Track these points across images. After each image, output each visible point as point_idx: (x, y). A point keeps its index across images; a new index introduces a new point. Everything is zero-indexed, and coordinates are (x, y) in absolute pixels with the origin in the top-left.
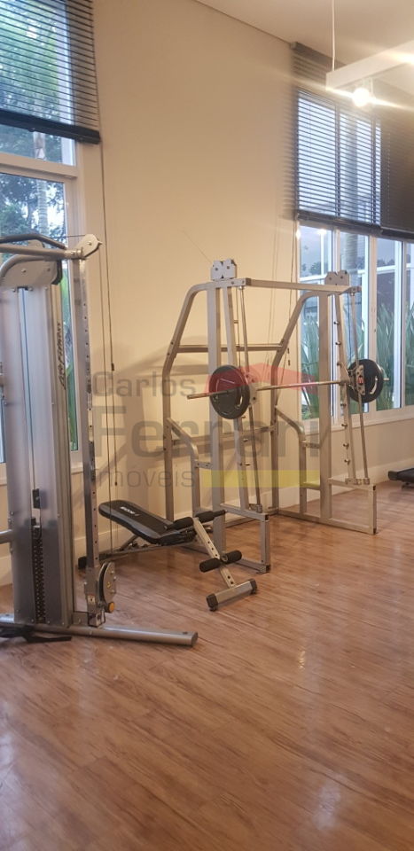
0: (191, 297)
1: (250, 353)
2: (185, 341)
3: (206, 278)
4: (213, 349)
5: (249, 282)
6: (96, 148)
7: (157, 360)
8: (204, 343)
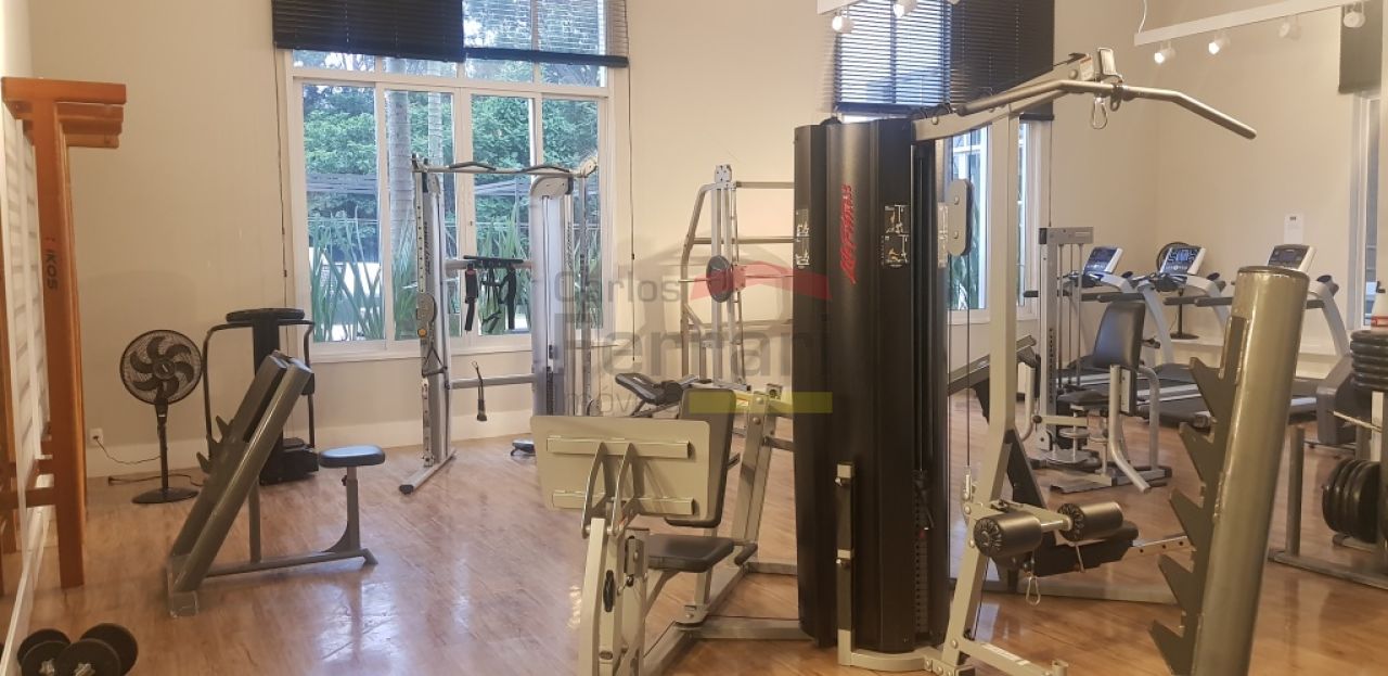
0: (702, 195)
1: (740, 246)
2: (699, 234)
3: (711, 181)
4: (715, 241)
5: (739, 185)
6: (626, 70)
7: (675, 251)
8: (709, 236)
